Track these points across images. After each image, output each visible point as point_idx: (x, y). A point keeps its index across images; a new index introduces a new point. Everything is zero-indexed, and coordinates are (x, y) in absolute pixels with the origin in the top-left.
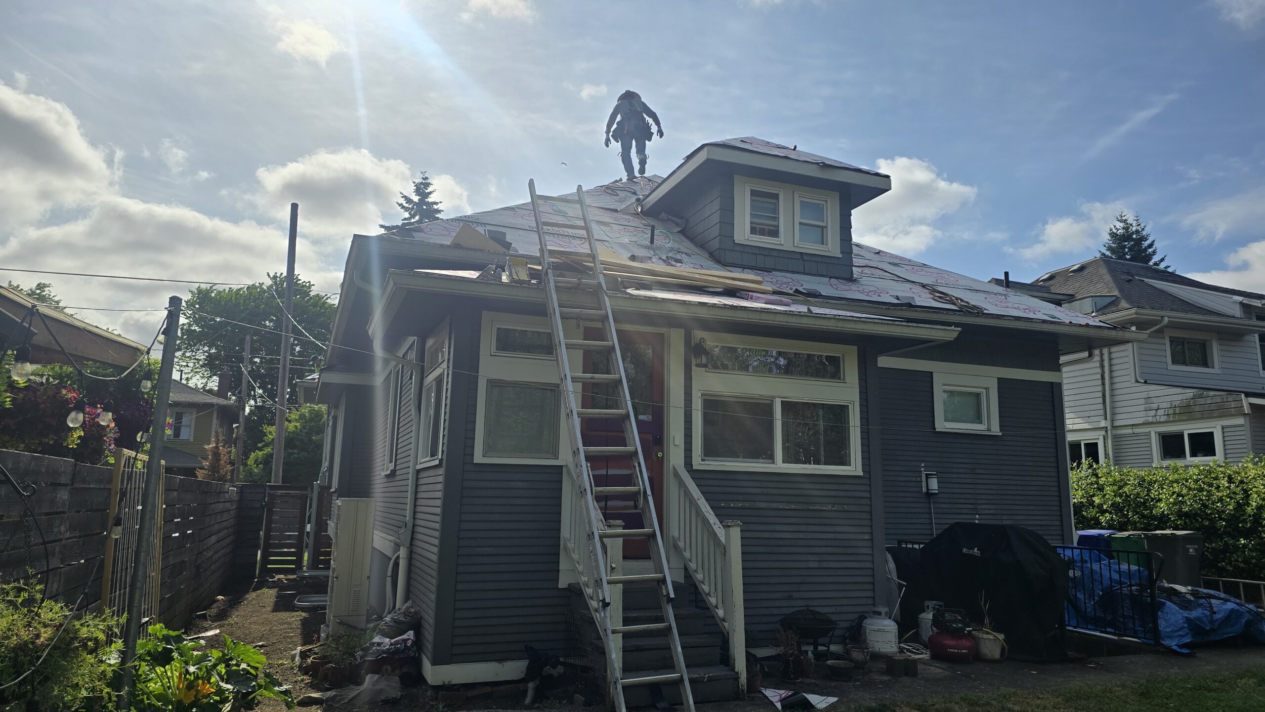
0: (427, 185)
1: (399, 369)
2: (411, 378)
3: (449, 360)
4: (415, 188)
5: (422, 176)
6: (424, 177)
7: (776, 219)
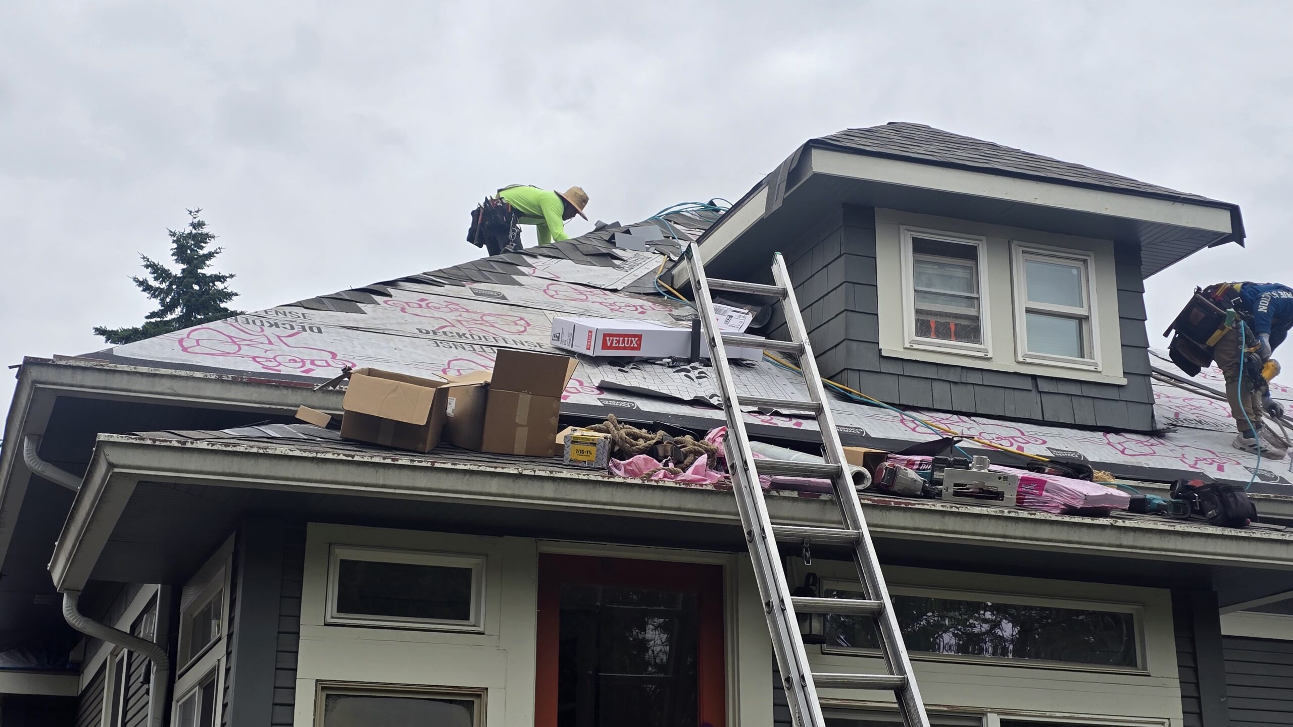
0: (202, 239)
1: (123, 657)
2: (147, 680)
3: (230, 636)
4: (175, 246)
5: (190, 219)
6: (196, 221)
7: (974, 301)
